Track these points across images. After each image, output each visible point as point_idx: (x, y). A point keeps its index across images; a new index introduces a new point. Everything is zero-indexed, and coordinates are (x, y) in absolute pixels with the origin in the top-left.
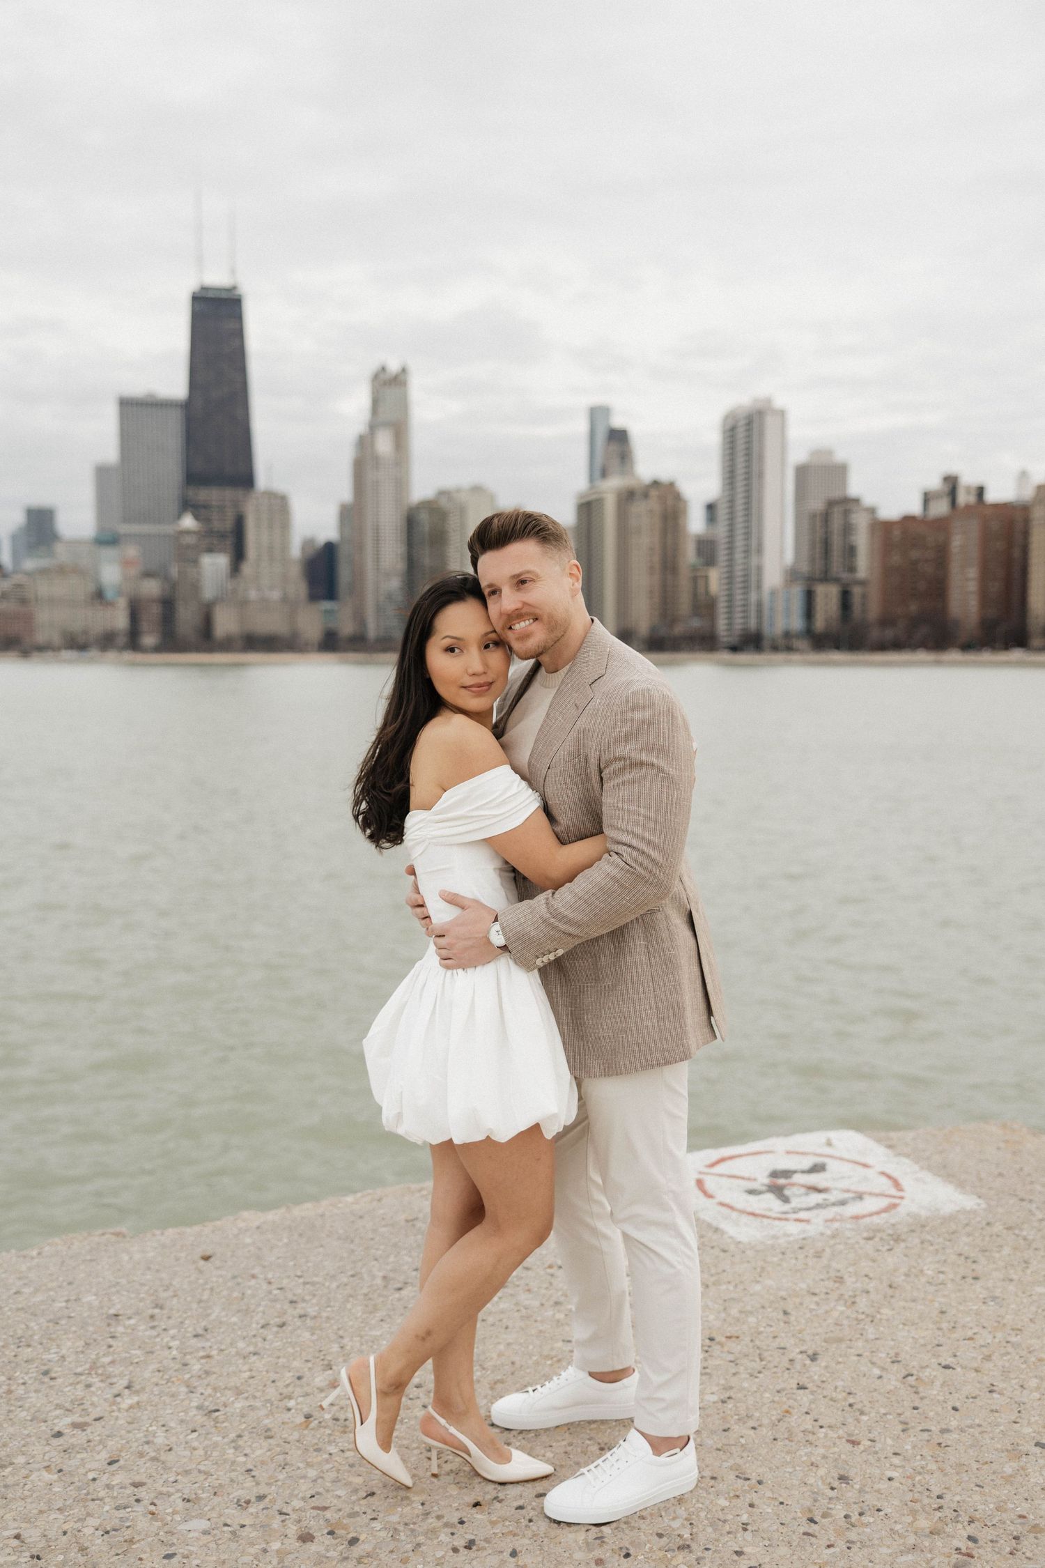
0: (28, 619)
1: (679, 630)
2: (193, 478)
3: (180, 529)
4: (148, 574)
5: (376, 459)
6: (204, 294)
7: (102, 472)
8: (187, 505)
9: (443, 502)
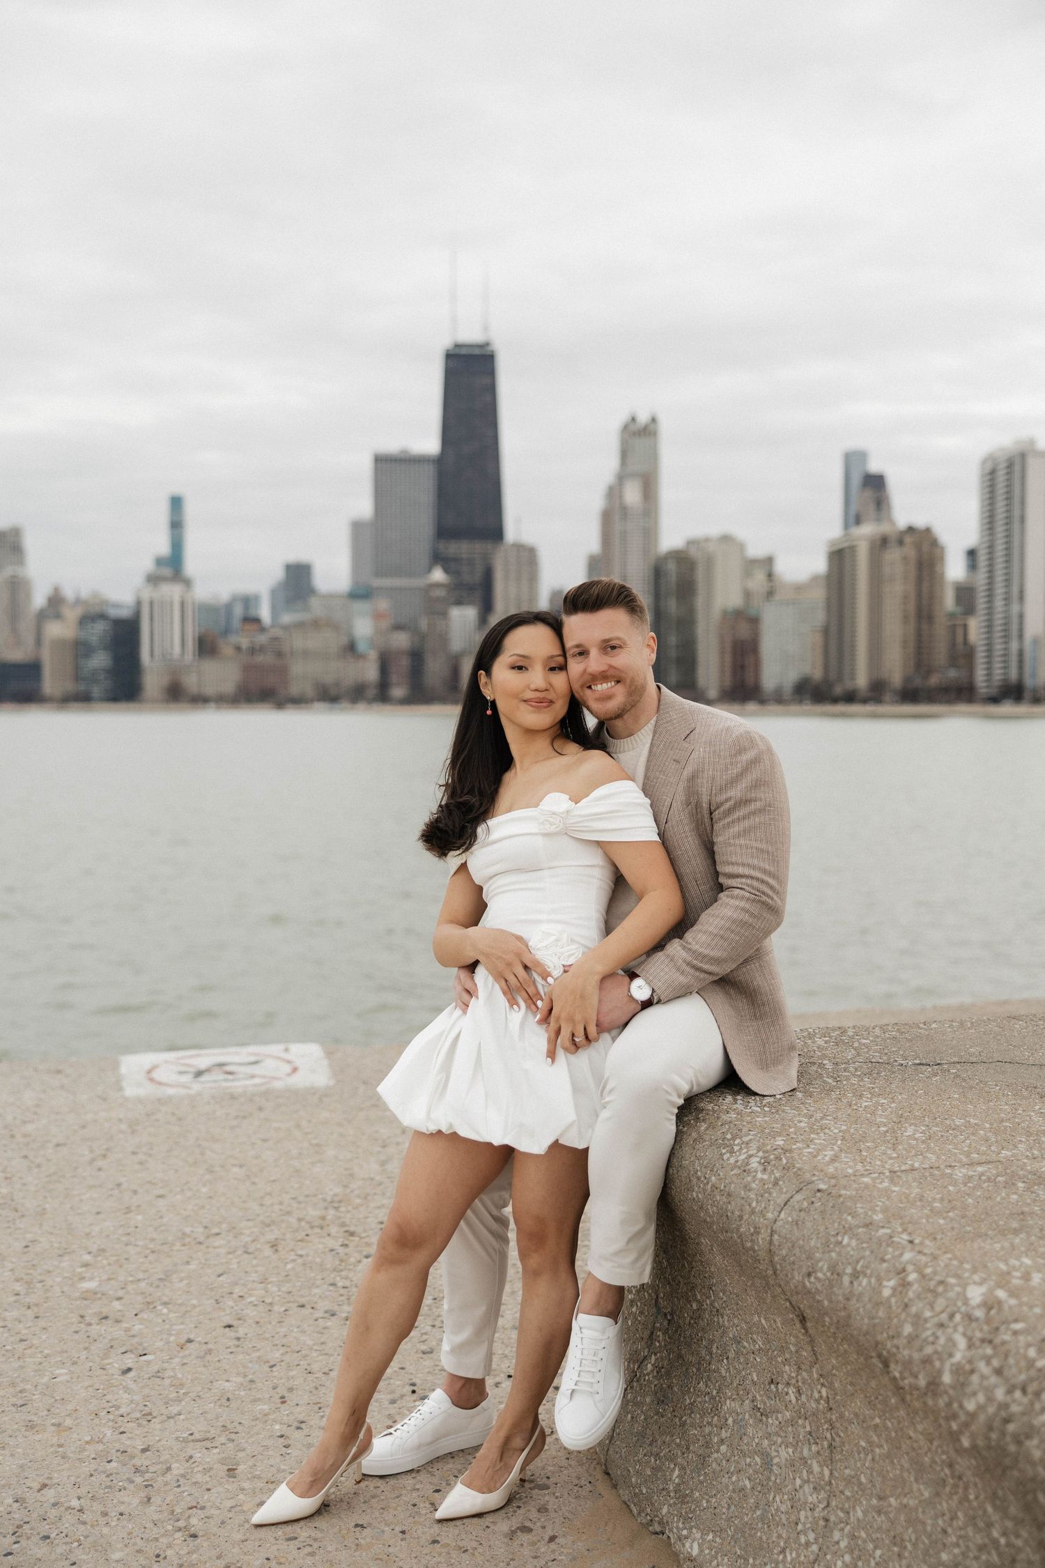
0: (283, 671)
1: (934, 680)
2: (444, 532)
3: (428, 582)
4: (398, 627)
5: (624, 510)
6: (458, 351)
7: (357, 527)
8: (438, 558)
9: (693, 552)
